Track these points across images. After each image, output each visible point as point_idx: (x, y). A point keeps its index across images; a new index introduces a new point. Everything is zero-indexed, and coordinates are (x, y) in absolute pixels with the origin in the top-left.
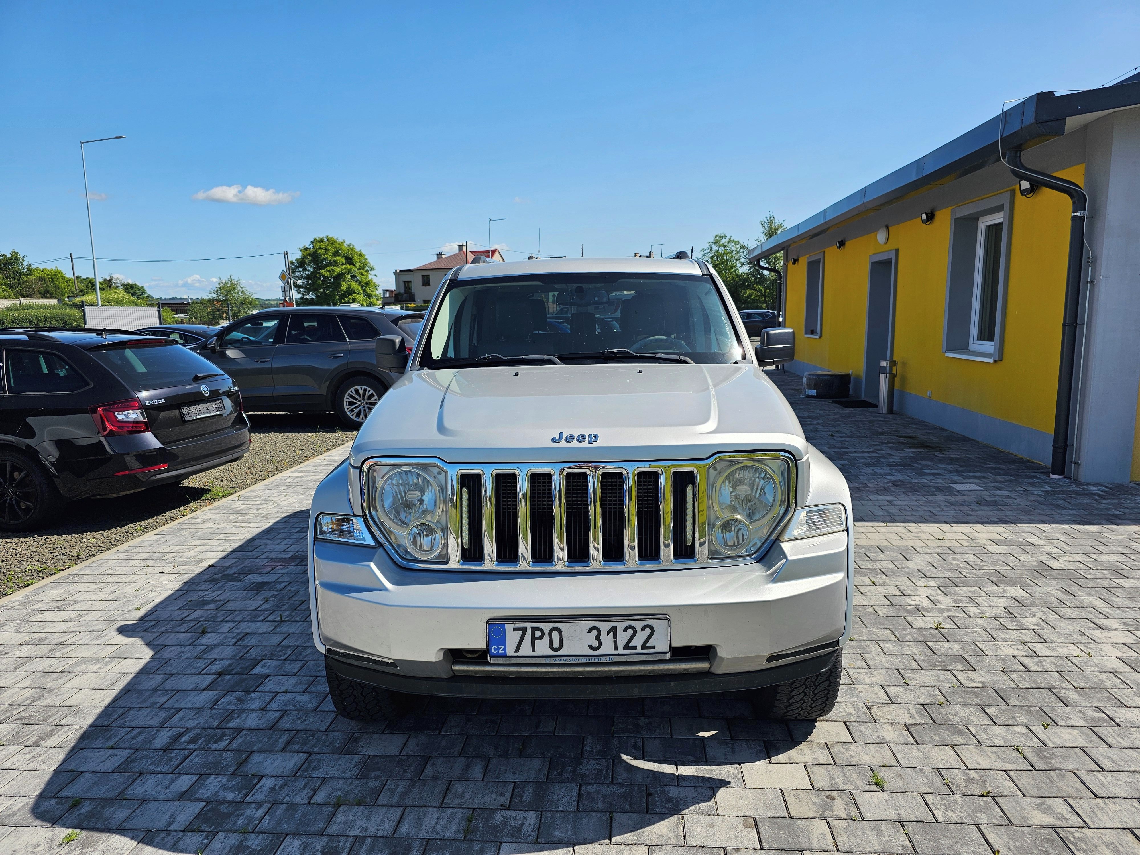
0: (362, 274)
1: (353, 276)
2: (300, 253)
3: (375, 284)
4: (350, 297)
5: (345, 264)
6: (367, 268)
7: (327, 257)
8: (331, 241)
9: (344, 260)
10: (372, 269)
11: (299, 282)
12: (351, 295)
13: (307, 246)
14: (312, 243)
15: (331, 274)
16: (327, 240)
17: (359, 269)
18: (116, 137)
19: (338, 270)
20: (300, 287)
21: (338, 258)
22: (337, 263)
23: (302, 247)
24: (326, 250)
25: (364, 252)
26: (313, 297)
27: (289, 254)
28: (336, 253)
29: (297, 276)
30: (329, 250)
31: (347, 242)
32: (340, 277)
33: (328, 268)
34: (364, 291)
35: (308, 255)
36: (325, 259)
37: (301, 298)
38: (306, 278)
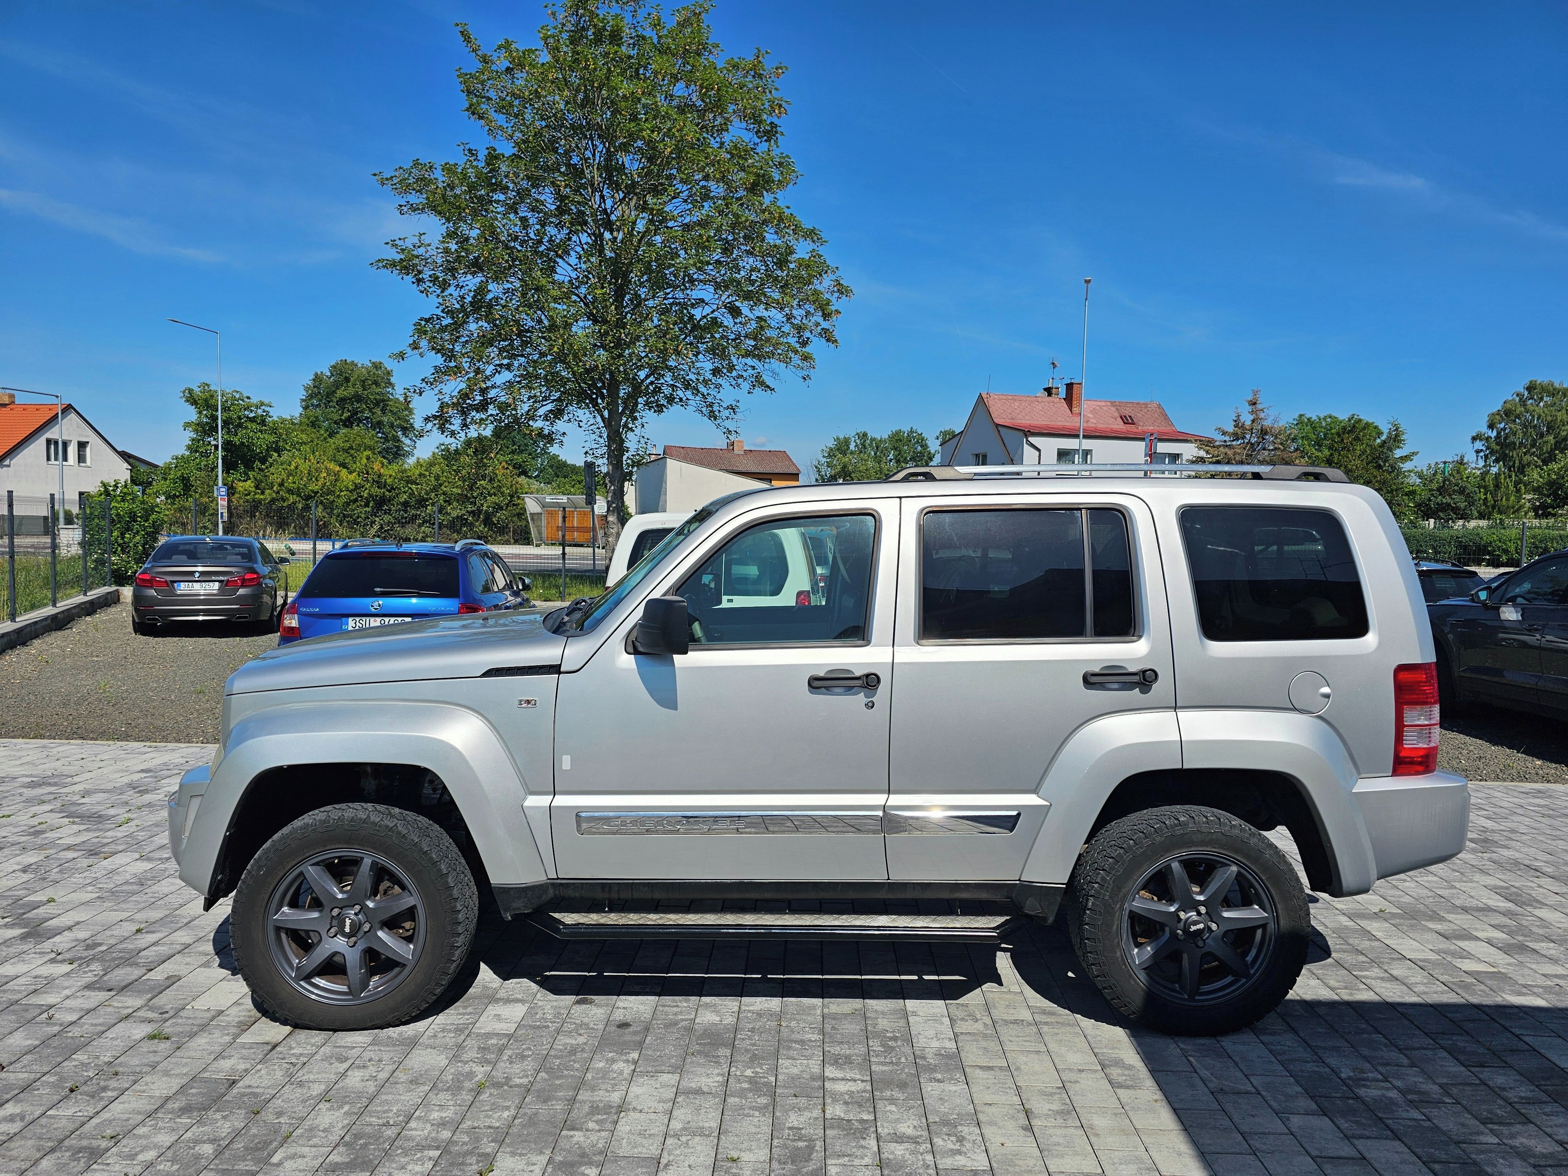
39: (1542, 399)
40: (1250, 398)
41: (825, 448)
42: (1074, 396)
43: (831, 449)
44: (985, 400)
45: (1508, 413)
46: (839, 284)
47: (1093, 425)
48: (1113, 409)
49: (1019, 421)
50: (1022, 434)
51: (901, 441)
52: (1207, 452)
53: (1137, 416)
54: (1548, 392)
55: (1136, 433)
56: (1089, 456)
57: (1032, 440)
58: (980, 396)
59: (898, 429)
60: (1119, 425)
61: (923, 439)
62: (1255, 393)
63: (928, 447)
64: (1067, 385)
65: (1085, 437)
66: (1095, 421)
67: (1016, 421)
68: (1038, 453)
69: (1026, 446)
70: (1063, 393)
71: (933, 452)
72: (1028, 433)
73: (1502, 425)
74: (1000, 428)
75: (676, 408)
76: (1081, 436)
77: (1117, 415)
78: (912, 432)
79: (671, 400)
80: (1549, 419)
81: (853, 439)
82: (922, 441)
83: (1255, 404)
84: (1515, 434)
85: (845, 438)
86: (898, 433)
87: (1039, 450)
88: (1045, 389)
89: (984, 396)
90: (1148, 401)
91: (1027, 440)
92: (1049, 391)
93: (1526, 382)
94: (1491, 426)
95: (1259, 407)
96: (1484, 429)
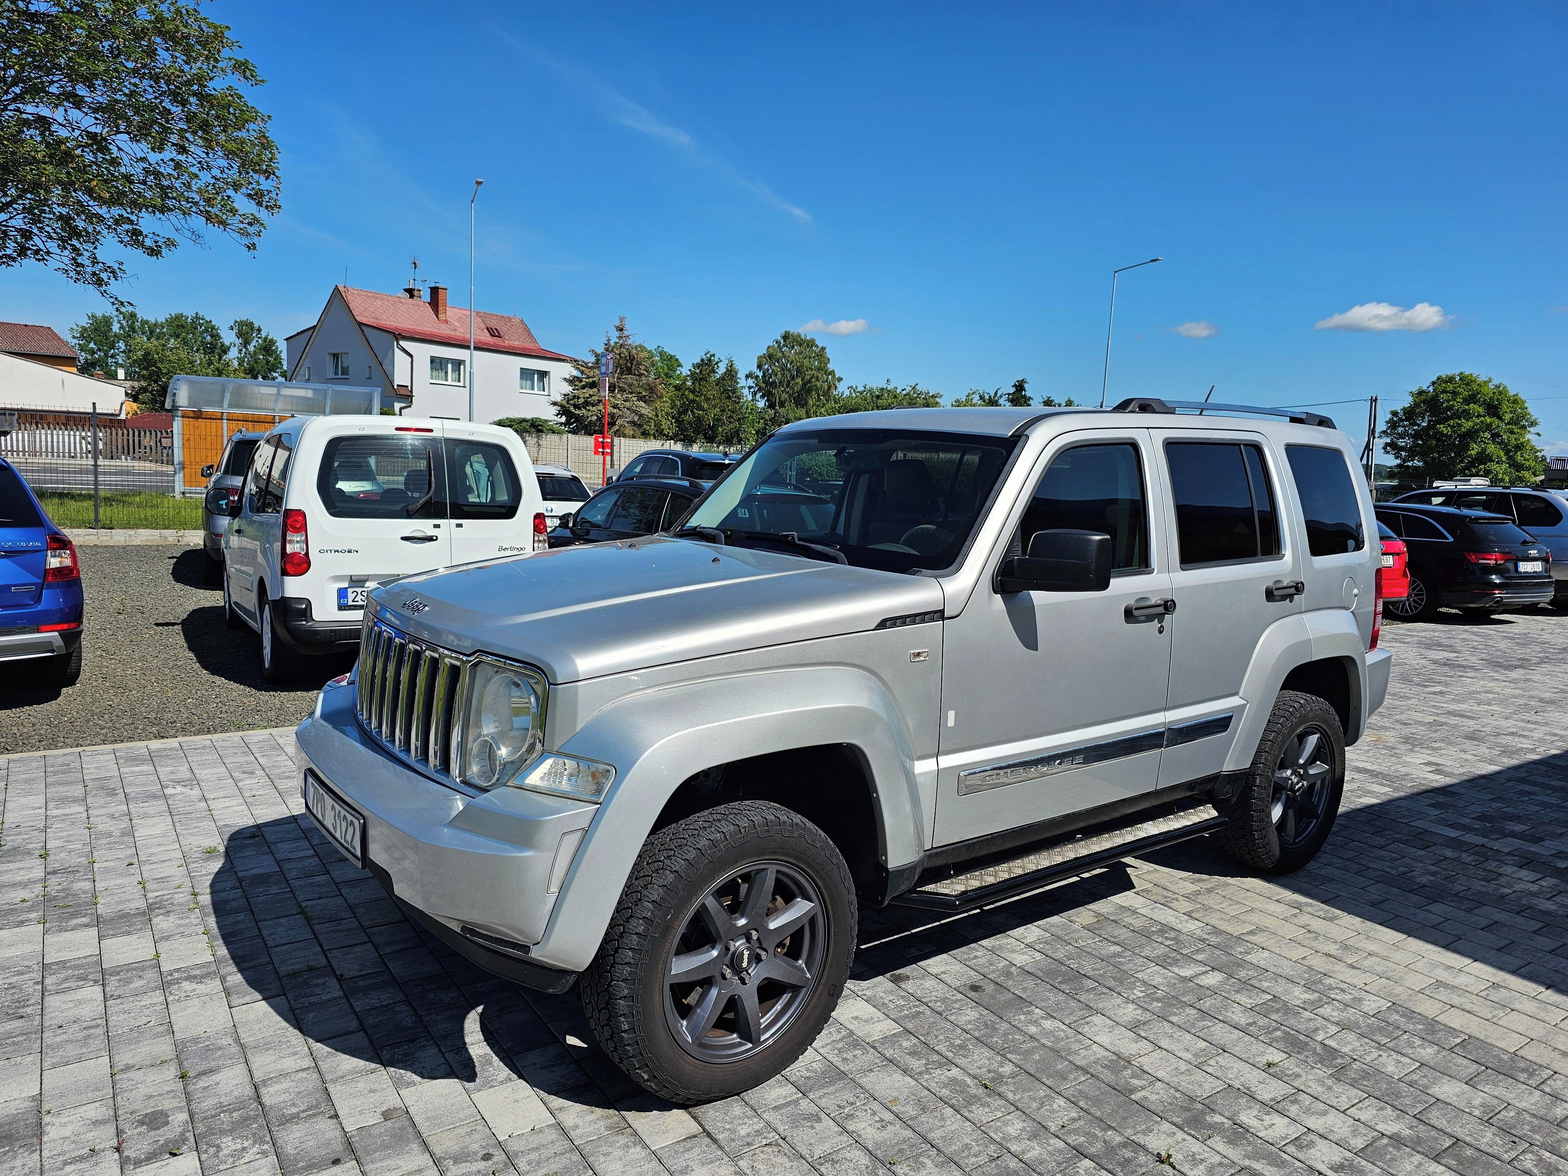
0: (1512, 432)
1: (1495, 436)
2: (1411, 399)
3: (1533, 448)
4: (1482, 467)
5: (1484, 416)
6: (1524, 422)
7: (1453, 406)
8: (1466, 380)
9: (1481, 410)
10: (1533, 424)
11: (1401, 443)
12: (1485, 464)
13: (1425, 388)
14: (1433, 383)
15: (1453, 431)
16: (1460, 379)
17: (1509, 423)
18: (1152, 261)
19: (1467, 425)
20: (1402, 449)
21: (1473, 407)
22: (1469, 414)
23: (1415, 389)
24: (1455, 393)
25: (1522, 396)
26: (1421, 464)
27: (1379, 402)
28: (1472, 399)
29: (1398, 434)
30: (1459, 394)
31: (1496, 382)
32: (1472, 434)
33: (1451, 422)
34: (1510, 458)
35: (1421, 402)
36: (1449, 408)
37: (1399, 466)
38: (1413, 436)
39: (793, 347)
40: (618, 324)
41: (75, 327)
42: (440, 302)
43: (84, 329)
44: (343, 294)
45: (770, 357)
46: (264, 136)
47: (461, 335)
48: (479, 319)
49: (384, 322)
50: (392, 336)
51: (183, 327)
52: (582, 372)
53: (503, 330)
54: (797, 341)
55: (504, 347)
56: (462, 367)
57: (405, 344)
58: (336, 288)
59: (179, 312)
60: (486, 338)
61: (213, 328)
62: (622, 320)
63: (220, 338)
64: (431, 288)
65: (476, 348)
66: (462, 331)
67: (380, 322)
68: (410, 359)
69: (397, 351)
70: (426, 296)
71: (227, 343)
72: (399, 336)
73: (766, 367)
74: (363, 328)
75: (29, 263)
76: (472, 348)
77: (484, 326)
78: (197, 317)
79: (22, 251)
80: (798, 364)
81: (116, 318)
82: (212, 330)
83: (621, 330)
84: (776, 375)
85: (104, 316)
86: (179, 317)
87: (411, 356)
88: (406, 290)
89: (341, 289)
90: (511, 315)
91: (398, 344)
92: (410, 292)
93: (782, 332)
94: (760, 367)
95: (626, 333)
96: (754, 369)
